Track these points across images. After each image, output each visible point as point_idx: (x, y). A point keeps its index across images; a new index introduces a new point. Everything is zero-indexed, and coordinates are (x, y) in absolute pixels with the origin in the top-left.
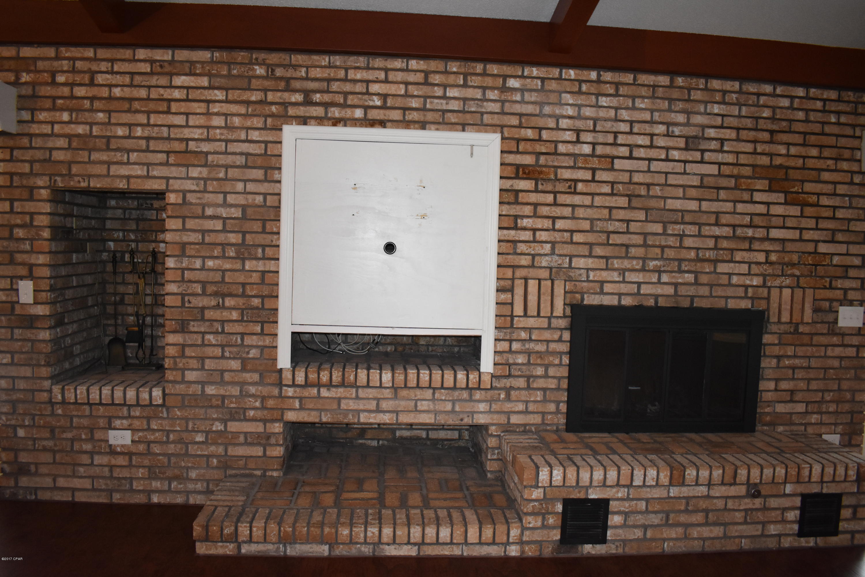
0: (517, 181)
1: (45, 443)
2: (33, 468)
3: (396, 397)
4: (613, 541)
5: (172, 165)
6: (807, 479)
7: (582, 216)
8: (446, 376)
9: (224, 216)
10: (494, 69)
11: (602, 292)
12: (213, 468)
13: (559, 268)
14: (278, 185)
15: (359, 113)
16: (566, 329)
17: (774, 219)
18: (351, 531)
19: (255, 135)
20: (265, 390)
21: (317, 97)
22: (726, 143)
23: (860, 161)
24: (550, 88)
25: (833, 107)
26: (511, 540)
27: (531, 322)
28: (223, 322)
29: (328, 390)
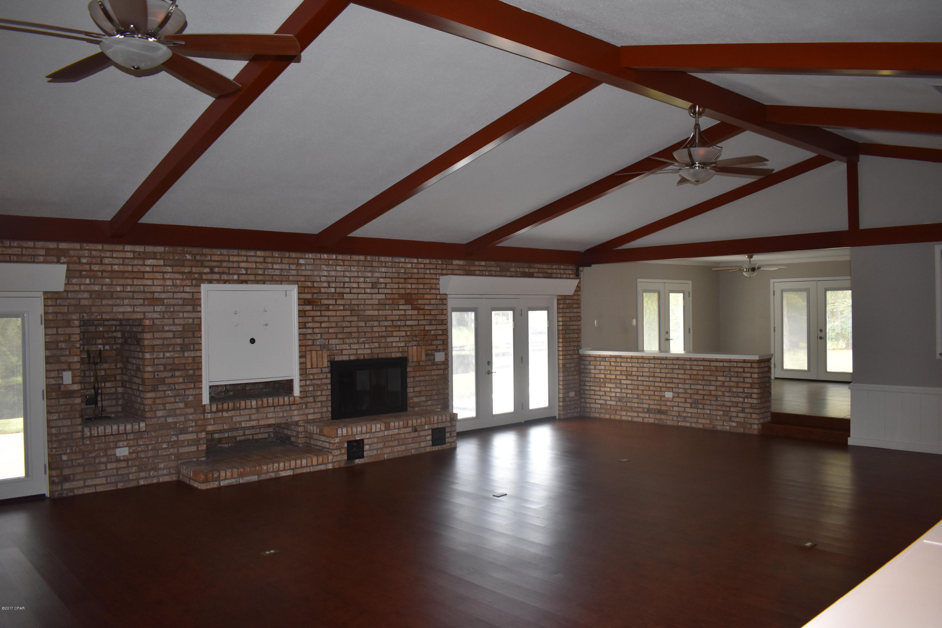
0: (305, 306)
1: (79, 461)
2: (72, 477)
3: (258, 412)
4: (367, 457)
5: (146, 305)
6: (433, 422)
7: (332, 320)
8: (280, 399)
9: (174, 330)
10: (293, 255)
11: (342, 355)
12: (172, 461)
13: (324, 345)
14: (200, 313)
15: (236, 277)
16: (328, 372)
17: (408, 316)
18: (267, 467)
19: (187, 289)
20: (196, 417)
21: (216, 270)
22: (388, 285)
23: (439, 289)
24: (317, 263)
25: (428, 266)
26: (329, 461)
27: (314, 371)
28: (174, 384)
29: (227, 412)
